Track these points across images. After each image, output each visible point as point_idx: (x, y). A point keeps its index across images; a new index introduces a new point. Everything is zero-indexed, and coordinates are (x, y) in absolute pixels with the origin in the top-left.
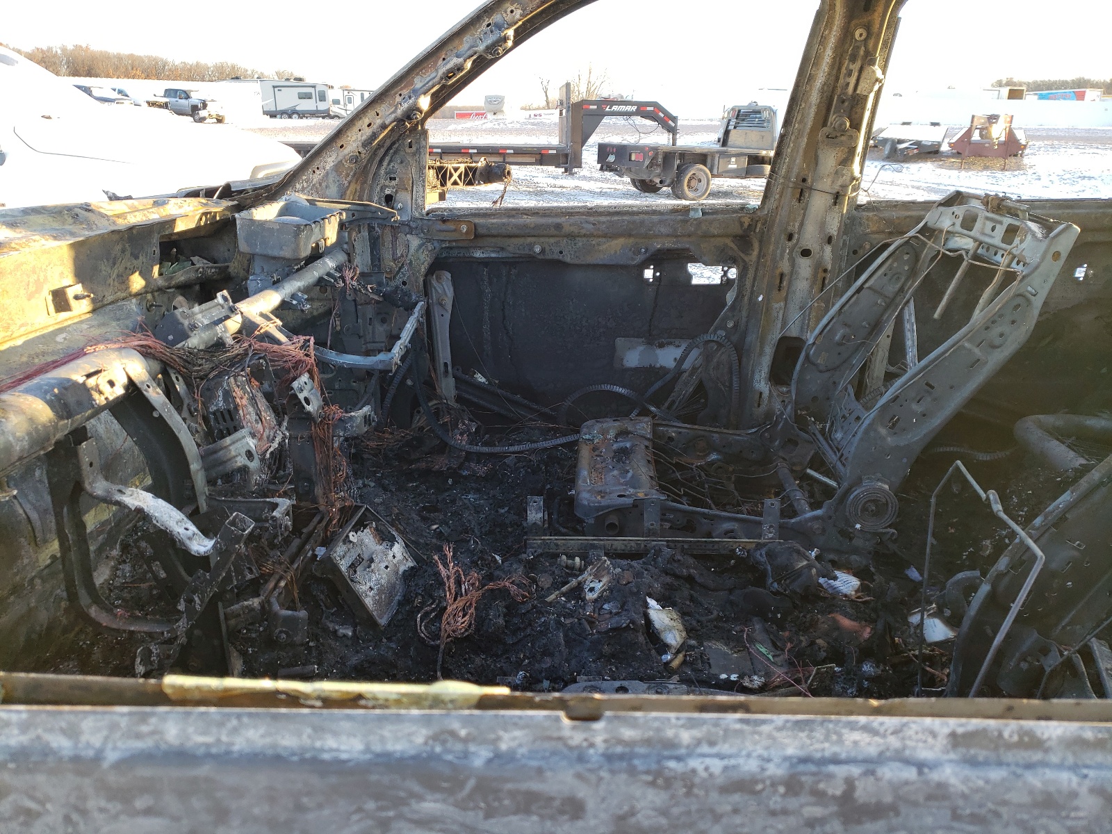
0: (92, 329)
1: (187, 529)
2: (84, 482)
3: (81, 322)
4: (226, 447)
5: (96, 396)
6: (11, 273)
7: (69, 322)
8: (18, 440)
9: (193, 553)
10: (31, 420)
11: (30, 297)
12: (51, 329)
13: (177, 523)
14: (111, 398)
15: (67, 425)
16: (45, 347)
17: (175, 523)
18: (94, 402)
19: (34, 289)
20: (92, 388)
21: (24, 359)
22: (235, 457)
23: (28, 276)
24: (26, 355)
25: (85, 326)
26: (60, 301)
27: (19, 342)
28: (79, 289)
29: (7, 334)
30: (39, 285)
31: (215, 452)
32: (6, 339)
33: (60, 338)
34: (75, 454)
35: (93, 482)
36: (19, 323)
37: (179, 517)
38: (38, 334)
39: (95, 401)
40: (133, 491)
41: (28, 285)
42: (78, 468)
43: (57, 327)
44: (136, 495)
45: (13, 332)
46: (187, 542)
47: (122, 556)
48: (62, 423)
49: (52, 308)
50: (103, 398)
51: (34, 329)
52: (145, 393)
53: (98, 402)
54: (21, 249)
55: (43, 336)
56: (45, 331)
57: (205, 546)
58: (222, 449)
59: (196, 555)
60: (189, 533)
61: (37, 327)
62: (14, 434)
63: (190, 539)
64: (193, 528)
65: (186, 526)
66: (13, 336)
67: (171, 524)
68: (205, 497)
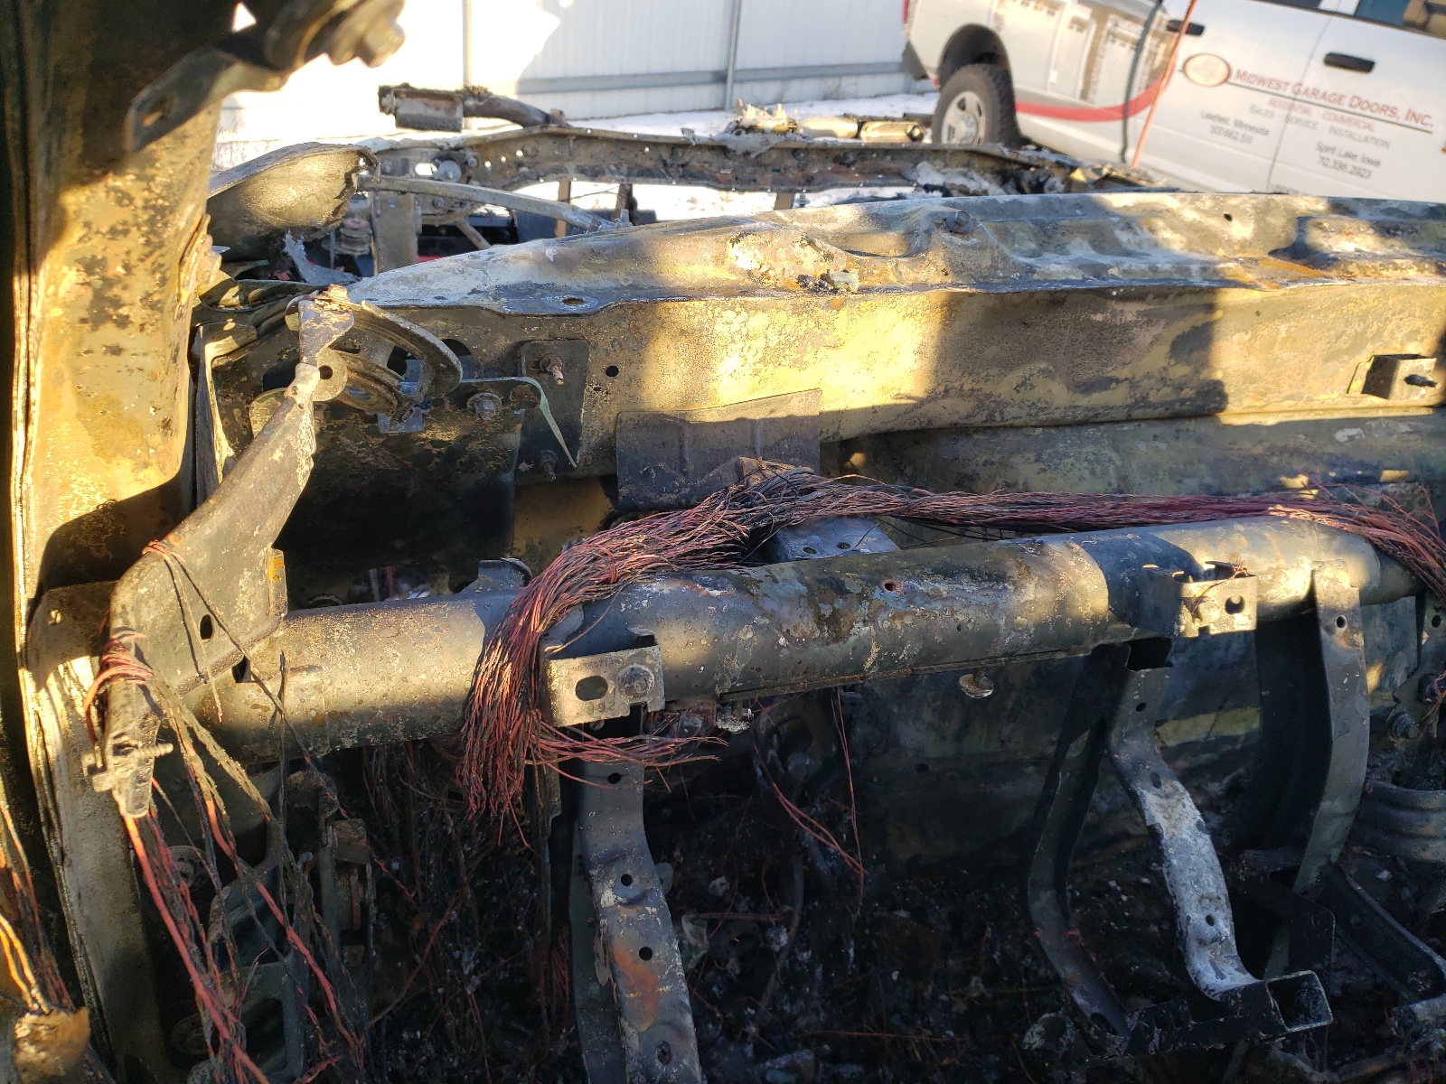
0: (1412, 437)
1: (1210, 920)
2: (1111, 729)
3: (1403, 419)
4: (1422, 810)
5: (1186, 616)
6: (1317, 313)
7: (1381, 413)
8: (1013, 627)
9: (1189, 969)
10: (1063, 604)
11: (1330, 357)
12: (1337, 416)
13: (1202, 897)
14: (1214, 631)
15: (1126, 633)
16: (1308, 442)
17: (1195, 897)
18: (1176, 626)
19: (1344, 347)
20: (1187, 601)
21: (1258, 450)
22: (1430, 838)
23: (1348, 323)
24: (1267, 444)
25: (1404, 428)
26: (1380, 376)
27: (1271, 421)
28: (1426, 367)
29: (1257, 404)
30: (1358, 342)
31: (1398, 804)
32: (1253, 410)
33: (1341, 436)
34: (1122, 681)
35: (1128, 735)
36: (1287, 391)
37: (1212, 890)
38: (1311, 417)
39: (1179, 623)
40: (1176, 790)
41: (1338, 338)
42: (1116, 701)
43: (1352, 415)
44: (1172, 801)
45: (1268, 403)
46: (1193, 945)
47: (1220, 798)
48: (1119, 626)
49: (1359, 383)
50: (1197, 625)
51: (1308, 407)
52: (1323, 632)
53: (1183, 628)
54: (1360, 278)
55: (1317, 423)
56: (1328, 416)
57: (1220, 975)
58: (1412, 808)
59: (1193, 978)
60: (1209, 931)
61: (1316, 405)
62: (1011, 617)
63: (1202, 942)
64: (1225, 927)
65: (1214, 914)
66: (1267, 409)
67: (1186, 896)
68: (1323, 862)
